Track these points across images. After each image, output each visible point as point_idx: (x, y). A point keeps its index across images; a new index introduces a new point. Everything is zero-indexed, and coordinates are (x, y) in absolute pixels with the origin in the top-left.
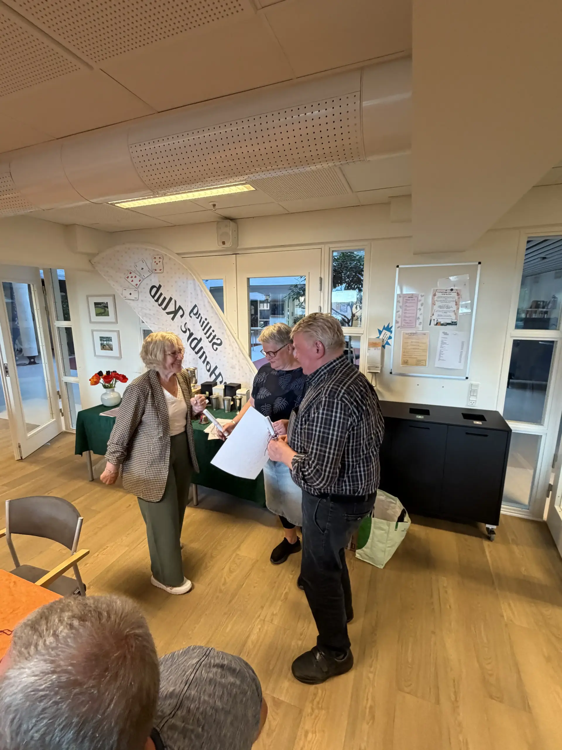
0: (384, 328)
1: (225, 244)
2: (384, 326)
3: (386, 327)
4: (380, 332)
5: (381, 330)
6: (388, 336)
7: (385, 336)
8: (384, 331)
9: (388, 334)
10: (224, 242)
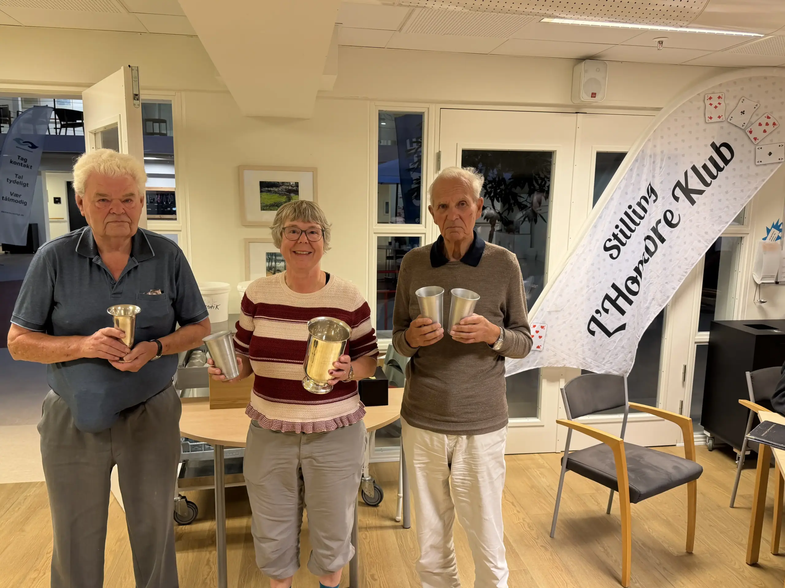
0: (774, 226)
1: (595, 97)
2: (773, 224)
3: (775, 224)
4: (768, 231)
5: (770, 228)
6: (776, 236)
7: (773, 235)
8: (773, 229)
9: (777, 232)
10: (595, 94)
